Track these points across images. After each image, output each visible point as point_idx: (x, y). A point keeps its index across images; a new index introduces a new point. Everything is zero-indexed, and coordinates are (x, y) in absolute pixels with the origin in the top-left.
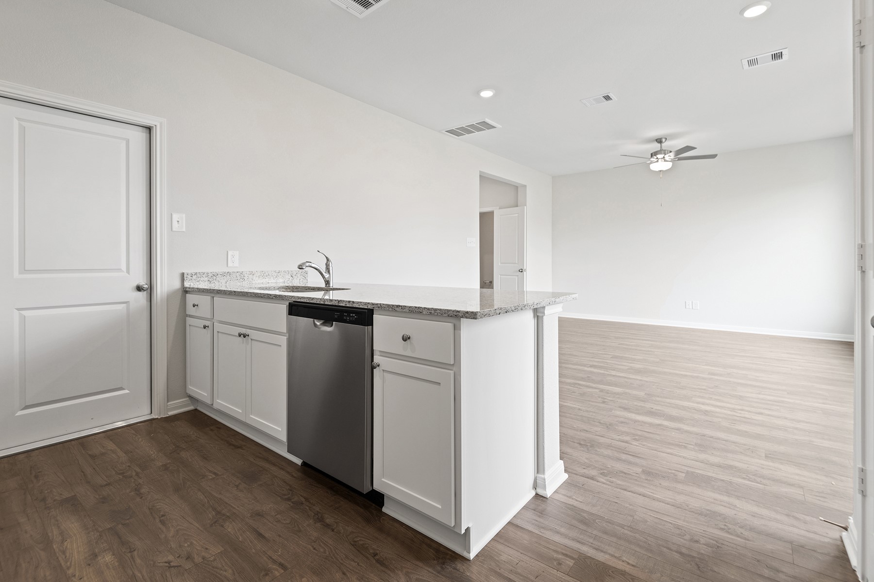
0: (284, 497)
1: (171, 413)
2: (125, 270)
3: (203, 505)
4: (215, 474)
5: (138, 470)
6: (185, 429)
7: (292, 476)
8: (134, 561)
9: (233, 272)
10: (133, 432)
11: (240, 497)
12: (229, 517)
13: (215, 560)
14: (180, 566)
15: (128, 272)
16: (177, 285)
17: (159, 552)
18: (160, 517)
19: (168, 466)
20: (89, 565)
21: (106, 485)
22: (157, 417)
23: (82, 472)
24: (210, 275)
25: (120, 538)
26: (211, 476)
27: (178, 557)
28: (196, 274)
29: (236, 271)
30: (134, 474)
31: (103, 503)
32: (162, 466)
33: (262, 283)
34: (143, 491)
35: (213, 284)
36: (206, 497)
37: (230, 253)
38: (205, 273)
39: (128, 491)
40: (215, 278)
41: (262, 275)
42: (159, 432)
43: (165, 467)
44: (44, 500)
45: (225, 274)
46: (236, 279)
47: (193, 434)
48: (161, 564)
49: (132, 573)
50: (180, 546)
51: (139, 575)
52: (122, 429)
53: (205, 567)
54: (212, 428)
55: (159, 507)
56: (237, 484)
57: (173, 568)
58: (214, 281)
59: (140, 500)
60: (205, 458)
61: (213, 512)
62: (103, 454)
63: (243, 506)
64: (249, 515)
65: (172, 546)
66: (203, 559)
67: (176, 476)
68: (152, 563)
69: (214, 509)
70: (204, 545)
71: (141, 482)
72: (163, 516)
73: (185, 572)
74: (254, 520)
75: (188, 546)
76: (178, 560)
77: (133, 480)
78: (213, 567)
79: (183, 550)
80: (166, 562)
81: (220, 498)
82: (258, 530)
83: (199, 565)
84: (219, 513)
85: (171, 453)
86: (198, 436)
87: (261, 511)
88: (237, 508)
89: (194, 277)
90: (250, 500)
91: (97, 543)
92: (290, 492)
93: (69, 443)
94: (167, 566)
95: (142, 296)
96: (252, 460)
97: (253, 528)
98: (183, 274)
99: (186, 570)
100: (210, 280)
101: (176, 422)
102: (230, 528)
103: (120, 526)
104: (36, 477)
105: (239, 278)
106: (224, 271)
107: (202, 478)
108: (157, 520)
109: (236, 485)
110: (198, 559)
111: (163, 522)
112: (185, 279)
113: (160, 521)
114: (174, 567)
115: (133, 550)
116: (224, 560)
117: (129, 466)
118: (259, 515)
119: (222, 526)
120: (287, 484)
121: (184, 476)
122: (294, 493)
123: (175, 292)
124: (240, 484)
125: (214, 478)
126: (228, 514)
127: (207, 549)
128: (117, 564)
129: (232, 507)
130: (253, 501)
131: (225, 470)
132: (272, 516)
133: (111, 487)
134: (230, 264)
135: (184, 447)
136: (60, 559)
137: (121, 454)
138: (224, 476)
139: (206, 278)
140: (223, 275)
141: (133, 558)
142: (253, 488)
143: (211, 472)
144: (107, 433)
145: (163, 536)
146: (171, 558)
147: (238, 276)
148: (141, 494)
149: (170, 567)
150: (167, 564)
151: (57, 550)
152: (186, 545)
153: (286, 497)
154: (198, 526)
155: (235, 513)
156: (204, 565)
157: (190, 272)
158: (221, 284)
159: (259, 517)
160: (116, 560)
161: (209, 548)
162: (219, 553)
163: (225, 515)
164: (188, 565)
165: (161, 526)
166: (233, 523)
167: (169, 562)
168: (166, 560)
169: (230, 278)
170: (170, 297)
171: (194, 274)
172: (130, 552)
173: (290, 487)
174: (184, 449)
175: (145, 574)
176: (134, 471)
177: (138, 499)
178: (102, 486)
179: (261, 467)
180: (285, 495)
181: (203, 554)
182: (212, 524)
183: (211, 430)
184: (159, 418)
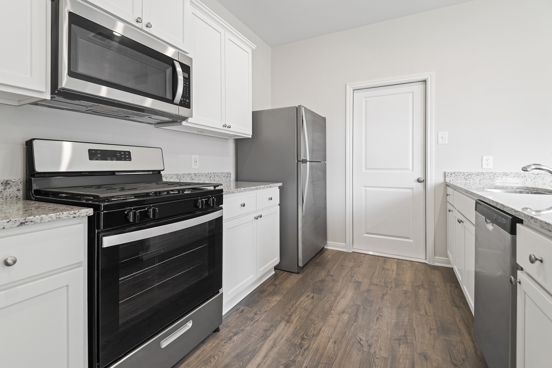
0: (453, 361)
1: (436, 264)
2: (411, 170)
3: (402, 326)
4: (426, 313)
5: (393, 286)
6: (437, 278)
7: (476, 352)
8: (352, 326)
9: (486, 173)
10: (410, 265)
11: (426, 336)
12: (408, 343)
13: (378, 358)
14: (363, 346)
15: (413, 170)
16: (441, 180)
17: (363, 331)
18: (379, 315)
19: (408, 292)
20: (339, 314)
21: (376, 285)
22: (428, 263)
23: (374, 273)
24: (466, 174)
25: (357, 312)
26: (423, 312)
27: (366, 341)
28: (454, 173)
29: (489, 172)
30: (390, 287)
31: (367, 292)
32: (405, 290)
33: (517, 183)
34: (385, 297)
35: (468, 181)
36: (408, 322)
37: (485, 158)
38: (462, 173)
39: (380, 293)
40: (470, 176)
41: (518, 176)
42: (421, 272)
43: (406, 292)
44: (352, 277)
45: (479, 174)
46: (490, 178)
47: (438, 283)
48: (358, 338)
49: (346, 331)
50: (372, 337)
51: (347, 334)
52: (407, 262)
53: (371, 357)
54: (453, 284)
55: (384, 310)
56: (432, 328)
57: (359, 344)
58: (470, 179)
59: (380, 301)
60: (430, 300)
61: (403, 334)
62: (388, 270)
63: (421, 344)
64: (420, 352)
65: (370, 334)
66: (374, 352)
67: (406, 300)
68: (356, 333)
69: (405, 332)
70: (382, 346)
71: (389, 293)
72: (381, 316)
73: (362, 351)
74: (419, 357)
75: (375, 340)
76: (365, 343)
77: (387, 289)
78: (374, 361)
79: (371, 340)
80: (360, 339)
81: (414, 329)
82: (415, 365)
83: (370, 354)
84: (405, 336)
85: (416, 287)
86: (439, 285)
87: (429, 356)
88: (417, 342)
89: (453, 175)
90: (430, 344)
91: (349, 307)
92: (462, 361)
93: (381, 258)
94: (359, 341)
95: (421, 185)
96: (458, 320)
97: (414, 361)
98: (445, 173)
99: (363, 350)
100: (466, 178)
101: (435, 271)
102: (402, 350)
103: (362, 307)
104: (359, 266)
105: (492, 178)
106: (478, 172)
107: (417, 311)
108: (377, 316)
109: (430, 328)
110: (372, 351)
111: (378, 318)
112: (446, 176)
113: (377, 317)
114: (361, 344)
115: (356, 321)
116: (381, 363)
117: (392, 282)
118: (425, 357)
119: (400, 344)
120: (466, 354)
121: (409, 303)
122: (464, 364)
123: (440, 185)
124: (434, 329)
125: (423, 315)
126: (409, 341)
127: (381, 349)
128: (346, 322)
129: (415, 338)
130: (430, 346)
131: (434, 315)
132: (432, 365)
133: (376, 287)
134: (484, 166)
135: (425, 287)
136: (335, 304)
137: (395, 274)
138: (430, 318)
139: (463, 176)
140: (478, 174)
141: (352, 325)
142: (440, 338)
143: (425, 310)
144: (399, 260)
145: (371, 325)
146: (364, 338)
147: (491, 176)
148: (383, 298)
149: (359, 342)
150: (359, 340)
151: (337, 300)
152: (375, 338)
153: (455, 362)
154: (389, 334)
155: (413, 343)
156: (372, 356)
157: (450, 171)
158: (475, 182)
159: (424, 358)
160: (347, 320)
161: (382, 349)
162: (383, 357)
163: (407, 340)
164: (366, 349)
165: (375, 320)
166: (407, 348)
167: (361, 340)
168: (361, 338)
169: (483, 177)
170: (436, 187)
171: (453, 173)
172: (354, 322)
173: (466, 358)
174: (425, 288)
175: (349, 336)
176: (391, 285)
177: (380, 300)
178: (373, 284)
179: (459, 329)
180: (455, 360)
181: (377, 350)
182: (396, 339)
183: (451, 286)
184: (429, 264)
